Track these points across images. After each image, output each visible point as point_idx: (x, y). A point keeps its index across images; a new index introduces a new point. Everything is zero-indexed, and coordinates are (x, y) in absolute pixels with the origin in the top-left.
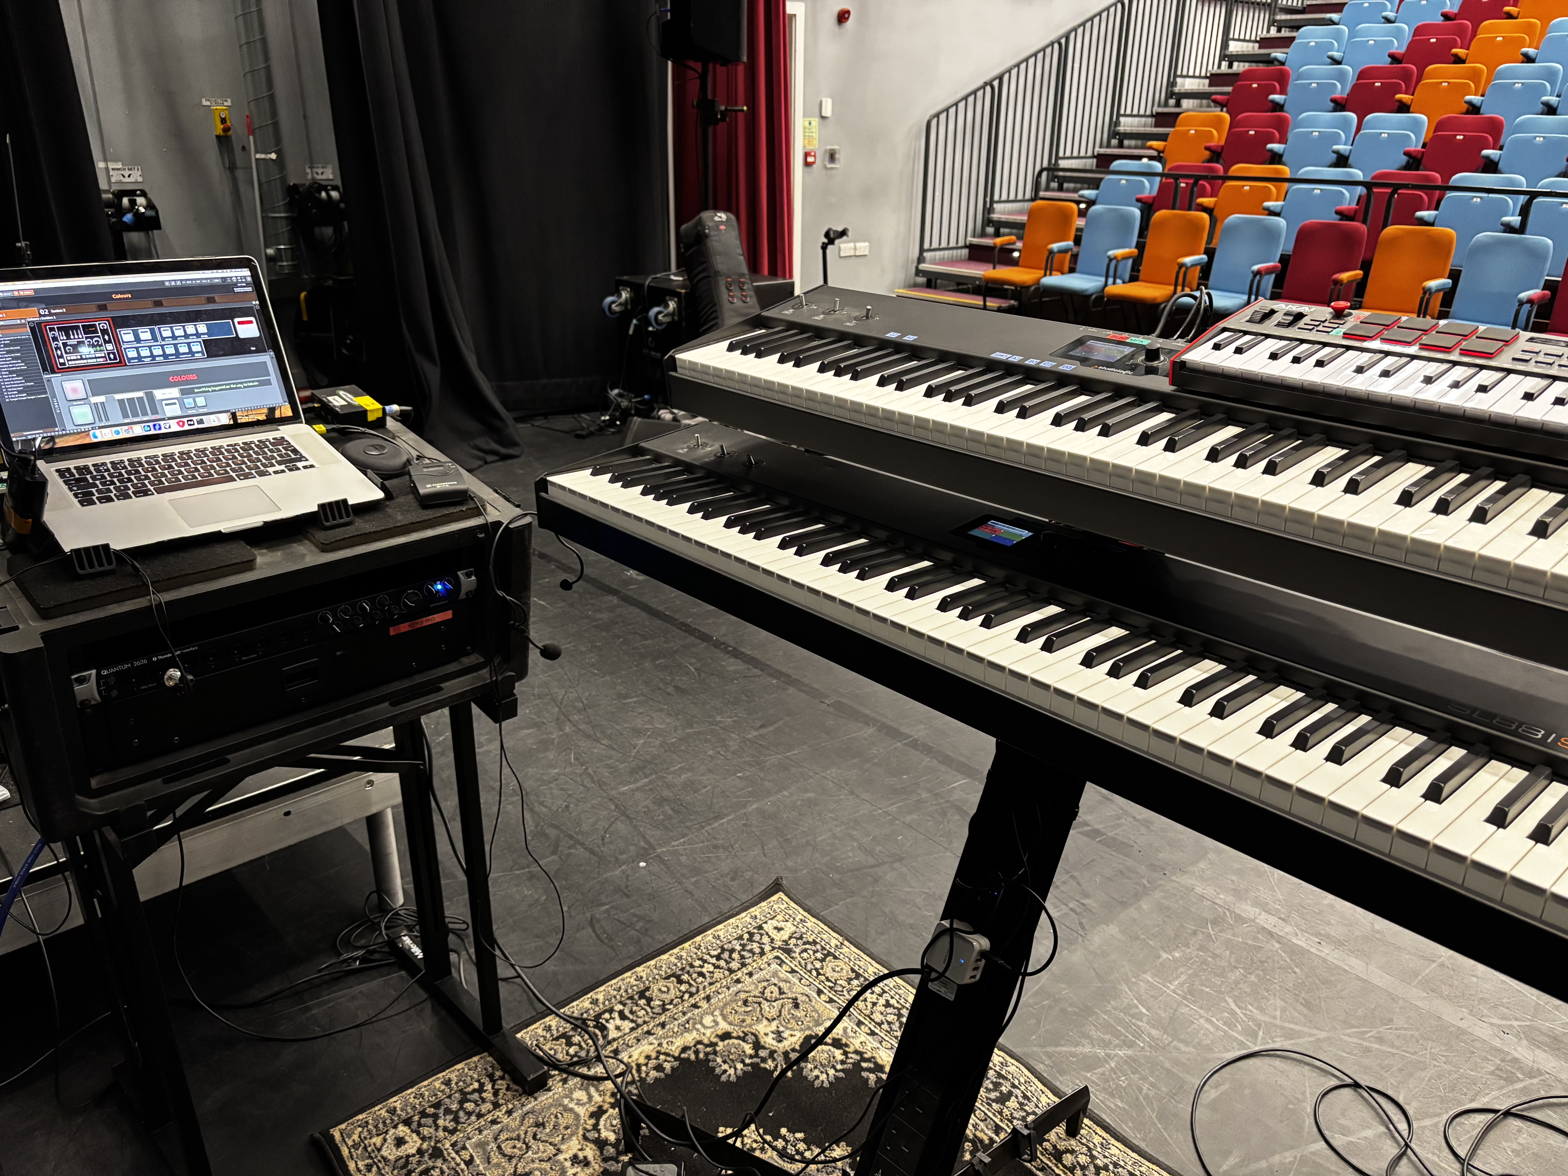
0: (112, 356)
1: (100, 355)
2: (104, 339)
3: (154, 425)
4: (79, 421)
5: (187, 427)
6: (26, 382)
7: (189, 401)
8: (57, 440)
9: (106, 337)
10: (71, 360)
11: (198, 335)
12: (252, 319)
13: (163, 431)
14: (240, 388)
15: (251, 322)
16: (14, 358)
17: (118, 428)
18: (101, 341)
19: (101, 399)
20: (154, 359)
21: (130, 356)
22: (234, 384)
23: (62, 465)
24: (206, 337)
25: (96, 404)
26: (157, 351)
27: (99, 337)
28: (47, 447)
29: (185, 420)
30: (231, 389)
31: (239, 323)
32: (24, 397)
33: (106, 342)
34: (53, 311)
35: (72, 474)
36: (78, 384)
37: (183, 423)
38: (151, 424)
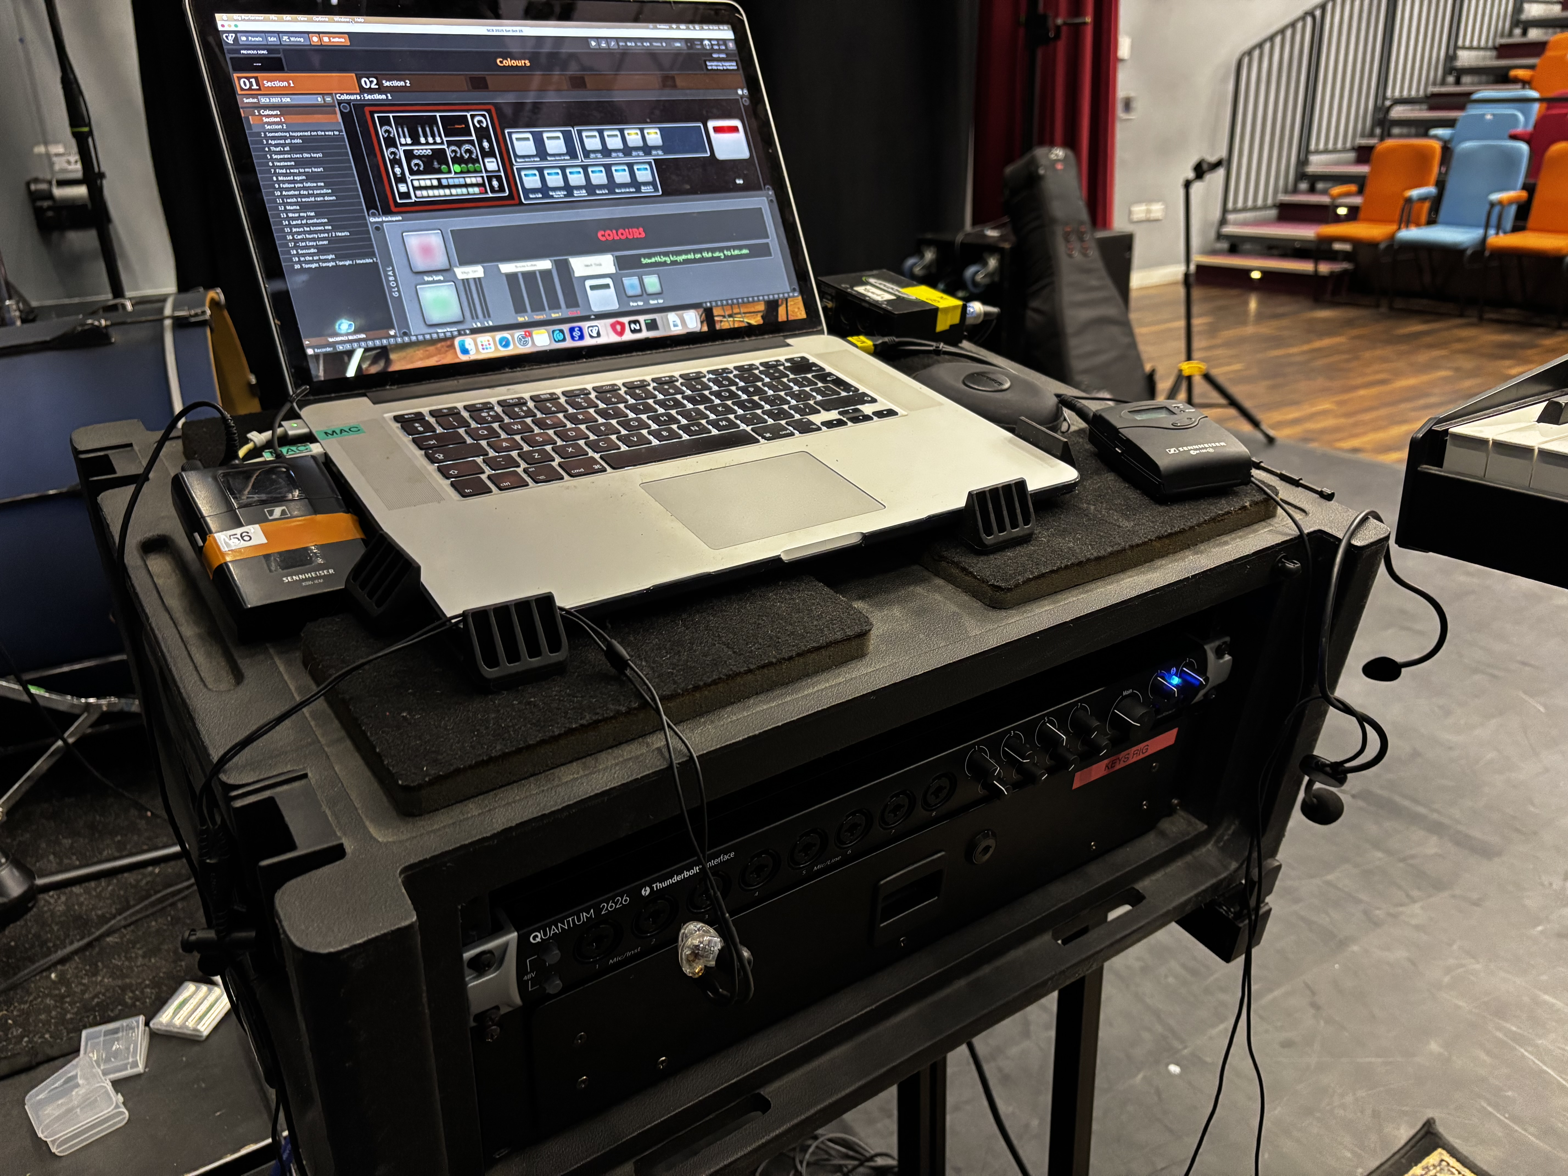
0: (495, 183)
1: (474, 181)
2: (482, 148)
3: (572, 330)
4: (435, 315)
5: (628, 336)
6: (335, 228)
7: (631, 283)
8: (393, 356)
9: (486, 144)
10: (421, 188)
11: (647, 149)
12: (737, 123)
13: (588, 342)
14: (718, 259)
15: (734, 129)
16: (310, 177)
17: (506, 334)
18: (476, 152)
19: (476, 271)
20: (570, 194)
21: (528, 185)
22: (708, 250)
23: (408, 407)
24: (659, 154)
25: (466, 282)
26: (576, 179)
27: (471, 142)
28: (374, 370)
29: (625, 320)
30: (703, 260)
31: (717, 130)
32: (329, 261)
33: (485, 154)
34: (386, 84)
35: (428, 427)
36: (434, 239)
37: (622, 325)
38: (566, 327)
